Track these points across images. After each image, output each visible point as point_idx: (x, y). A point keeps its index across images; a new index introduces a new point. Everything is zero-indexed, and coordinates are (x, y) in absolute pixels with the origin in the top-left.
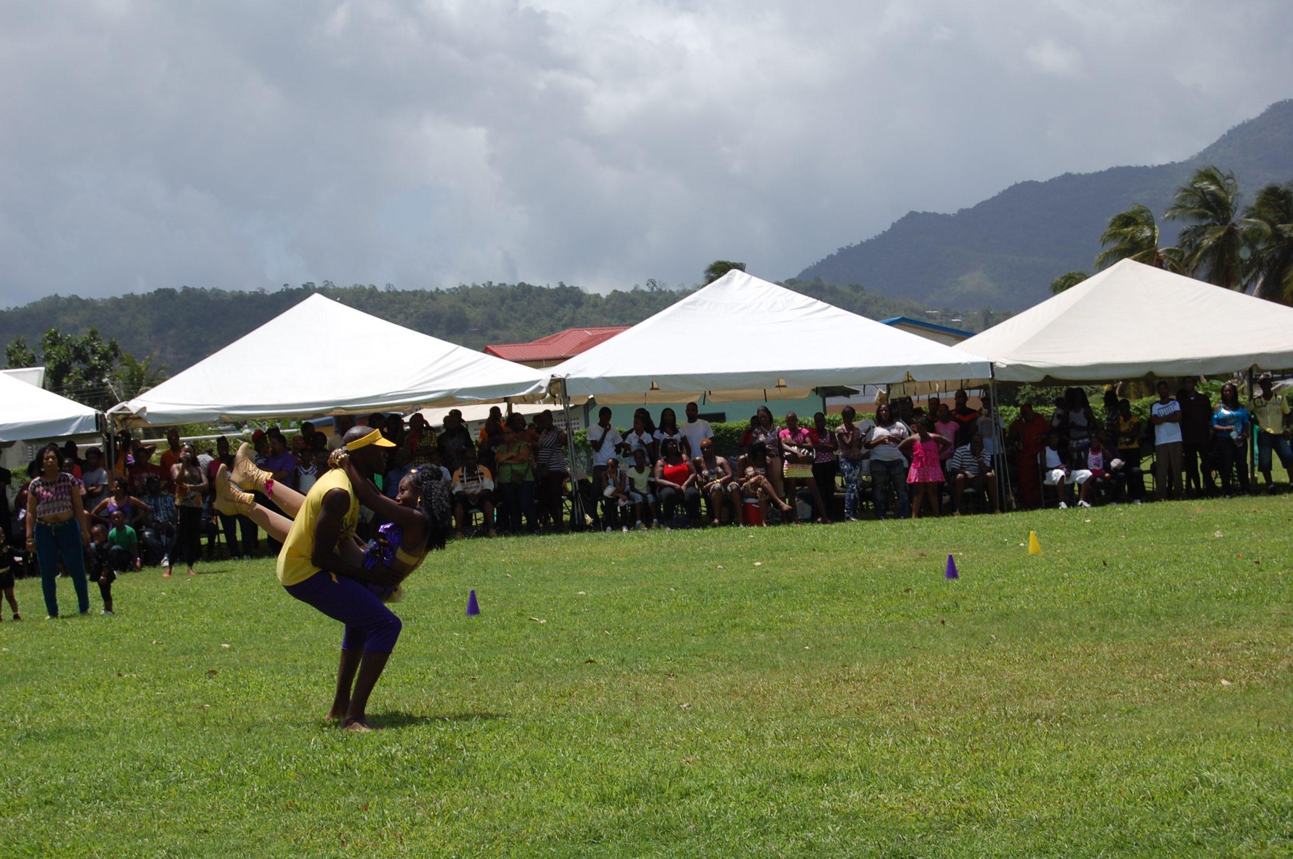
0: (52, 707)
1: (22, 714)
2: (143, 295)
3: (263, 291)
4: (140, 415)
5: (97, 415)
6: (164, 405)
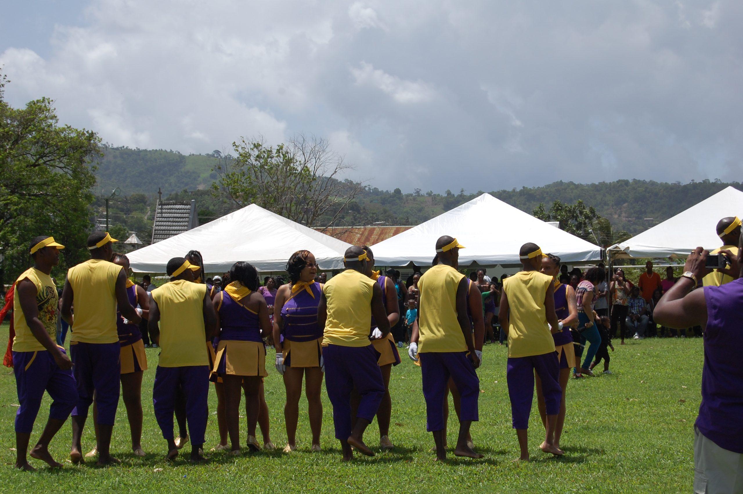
0: (594, 414)
1: (578, 417)
2: (610, 183)
3: (679, 183)
4: (626, 251)
5: (601, 250)
6: (639, 247)
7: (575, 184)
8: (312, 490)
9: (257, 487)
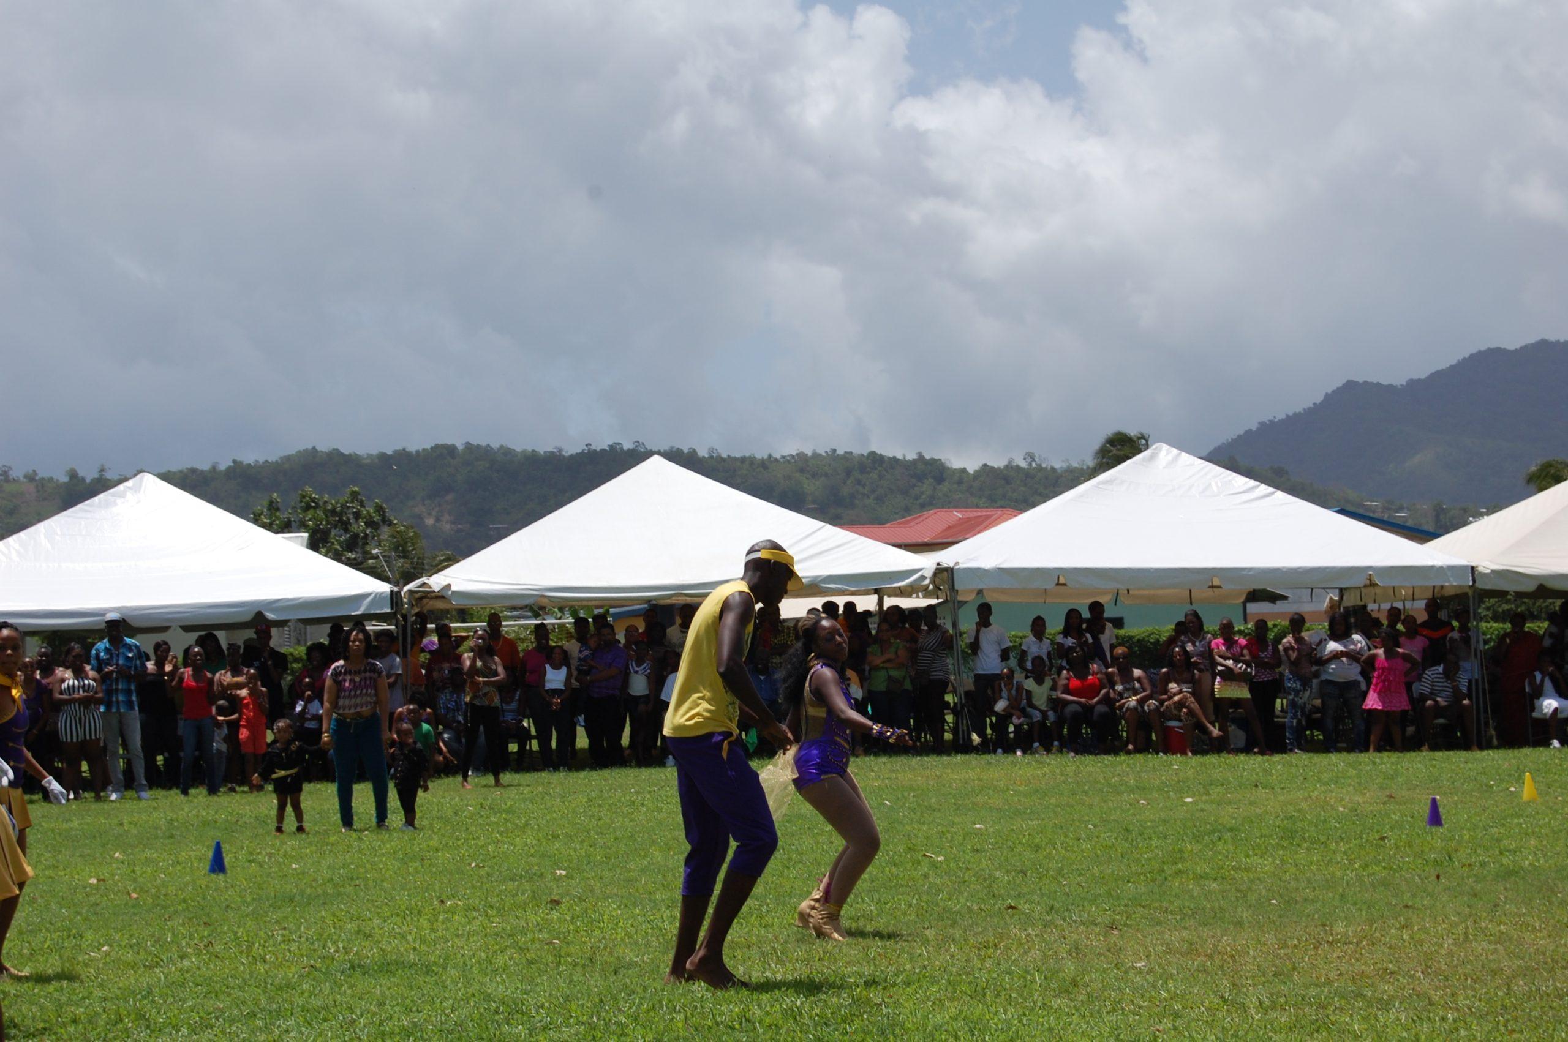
0: (370, 936)
1: (335, 943)
2: (417, 452)
3: (560, 450)
4: (444, 593)
5: (392, 592)
6: (471, 583)
7: (343, 455)
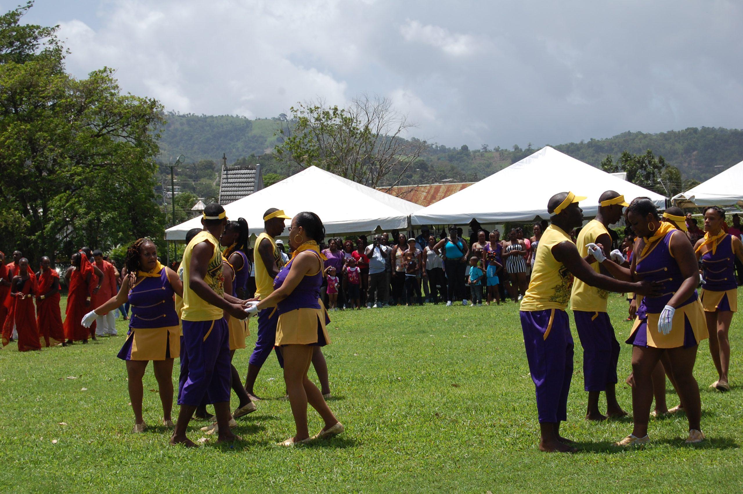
2: (679, 132)
4: (691, 200)
5: (666, 200)
6: (705, 195)
7: (643, 134)
8: (359, 457)
9: (303, 455)
